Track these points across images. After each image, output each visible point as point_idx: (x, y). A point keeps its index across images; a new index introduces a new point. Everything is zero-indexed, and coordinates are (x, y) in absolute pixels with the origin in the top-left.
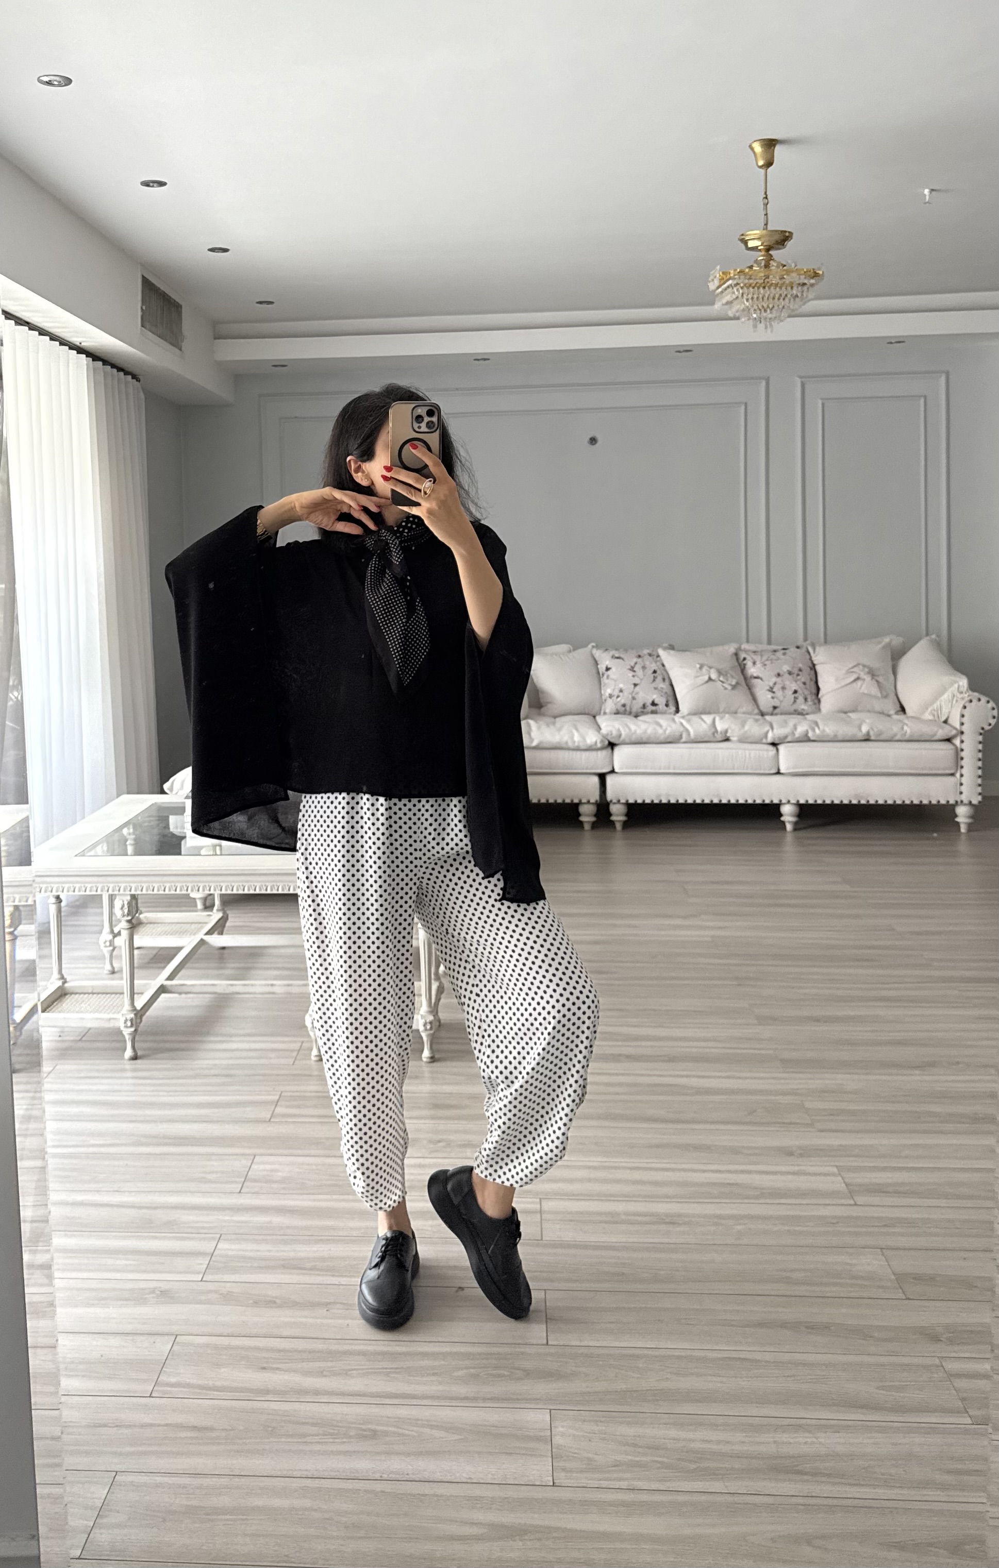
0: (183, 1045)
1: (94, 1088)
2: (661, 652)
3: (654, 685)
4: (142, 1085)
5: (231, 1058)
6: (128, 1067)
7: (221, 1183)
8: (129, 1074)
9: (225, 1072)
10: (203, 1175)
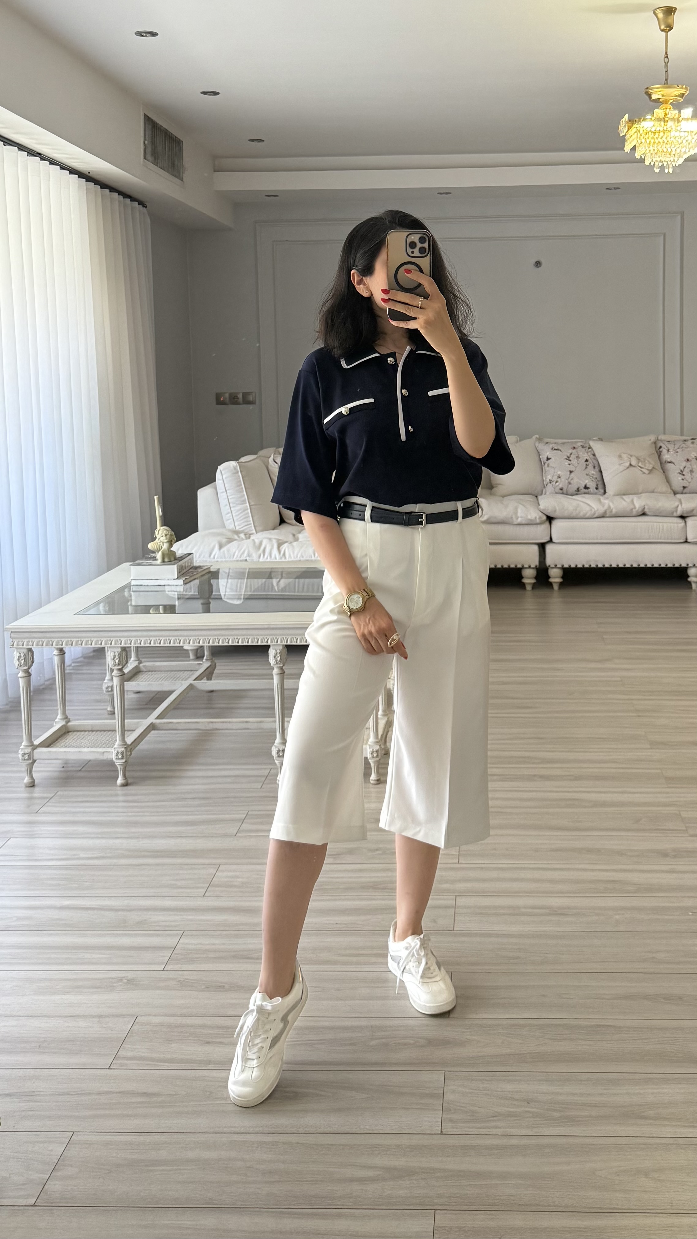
0: (168, 774)
1: (88, 810)
2: (592, 443)
3: (587, 471)
4: (129, 807)
5: (208, 784)
6: (120, 792)
7: (190, 888)
8: (121, 798)
9: (201, 795)
10: (174, 882)
